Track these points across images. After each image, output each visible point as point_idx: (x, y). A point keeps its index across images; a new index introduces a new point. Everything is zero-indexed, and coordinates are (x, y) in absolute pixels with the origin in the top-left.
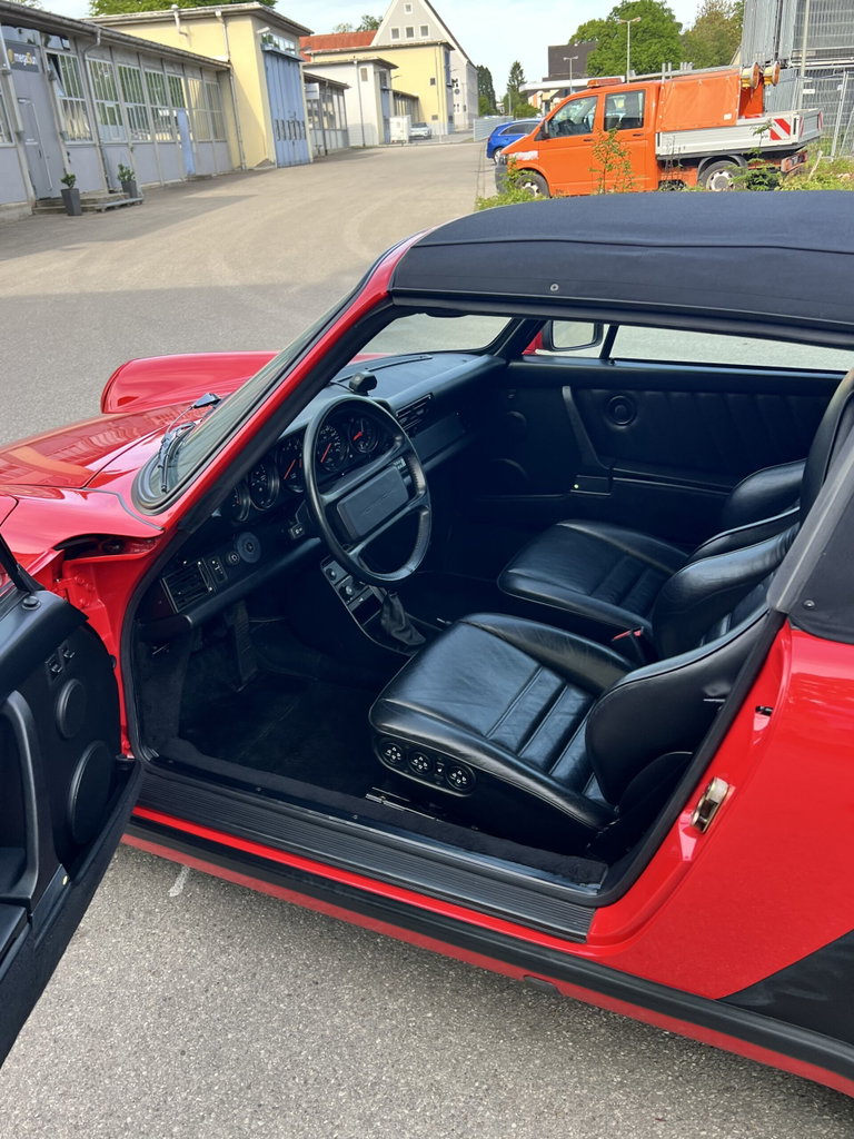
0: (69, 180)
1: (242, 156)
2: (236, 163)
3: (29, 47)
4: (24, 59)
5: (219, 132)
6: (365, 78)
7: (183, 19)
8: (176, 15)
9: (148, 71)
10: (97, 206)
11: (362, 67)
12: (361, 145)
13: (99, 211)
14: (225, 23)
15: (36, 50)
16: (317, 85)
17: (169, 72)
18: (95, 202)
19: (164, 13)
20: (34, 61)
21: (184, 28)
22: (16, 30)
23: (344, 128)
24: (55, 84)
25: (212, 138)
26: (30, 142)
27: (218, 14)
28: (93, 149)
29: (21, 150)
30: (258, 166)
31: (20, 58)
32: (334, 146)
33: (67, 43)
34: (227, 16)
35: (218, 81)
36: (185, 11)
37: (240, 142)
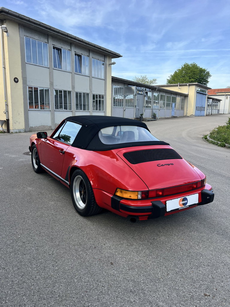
0: (142, 115)
1: (187, 113)
2: (185, 115)
3: (142, 91)
4: (140, 93)
5: (182, 108)
6: (227, 98)
7: (180, 86)
8: (179, 85)
9: (167, 95)
10: (146, 120)
11: (227, 96)
12: (223, 113)
13: (146, 121)
14: (189, 86)
15: (143, 91)
16: (212, 99)
17: (173, 96)
18: (146, 119)
19: (176, 84)
20: (142, 93)
21: (180, 87)
22: (140, 88)
23: (218, 109)
24: (146, 97)
25: (180, 109)
26: (137, 107)
27: (188, 85)
28: (150, 110)
29: (135, 109)
30: (190, 115)
31: (140, 92)
32: (214, 113)
33: (150, 90)
34: (189, 85)
35: (185, 98)
36: (181, 84)
37: (187, 110)
